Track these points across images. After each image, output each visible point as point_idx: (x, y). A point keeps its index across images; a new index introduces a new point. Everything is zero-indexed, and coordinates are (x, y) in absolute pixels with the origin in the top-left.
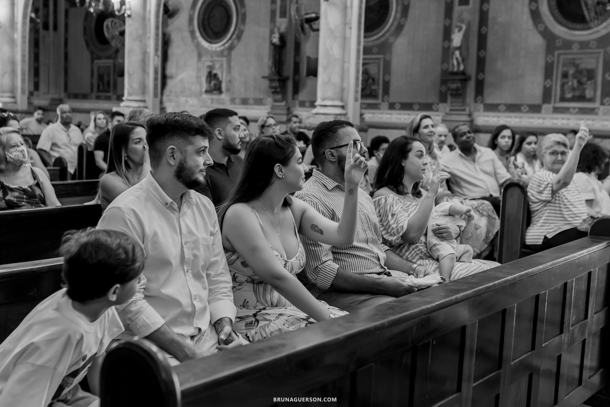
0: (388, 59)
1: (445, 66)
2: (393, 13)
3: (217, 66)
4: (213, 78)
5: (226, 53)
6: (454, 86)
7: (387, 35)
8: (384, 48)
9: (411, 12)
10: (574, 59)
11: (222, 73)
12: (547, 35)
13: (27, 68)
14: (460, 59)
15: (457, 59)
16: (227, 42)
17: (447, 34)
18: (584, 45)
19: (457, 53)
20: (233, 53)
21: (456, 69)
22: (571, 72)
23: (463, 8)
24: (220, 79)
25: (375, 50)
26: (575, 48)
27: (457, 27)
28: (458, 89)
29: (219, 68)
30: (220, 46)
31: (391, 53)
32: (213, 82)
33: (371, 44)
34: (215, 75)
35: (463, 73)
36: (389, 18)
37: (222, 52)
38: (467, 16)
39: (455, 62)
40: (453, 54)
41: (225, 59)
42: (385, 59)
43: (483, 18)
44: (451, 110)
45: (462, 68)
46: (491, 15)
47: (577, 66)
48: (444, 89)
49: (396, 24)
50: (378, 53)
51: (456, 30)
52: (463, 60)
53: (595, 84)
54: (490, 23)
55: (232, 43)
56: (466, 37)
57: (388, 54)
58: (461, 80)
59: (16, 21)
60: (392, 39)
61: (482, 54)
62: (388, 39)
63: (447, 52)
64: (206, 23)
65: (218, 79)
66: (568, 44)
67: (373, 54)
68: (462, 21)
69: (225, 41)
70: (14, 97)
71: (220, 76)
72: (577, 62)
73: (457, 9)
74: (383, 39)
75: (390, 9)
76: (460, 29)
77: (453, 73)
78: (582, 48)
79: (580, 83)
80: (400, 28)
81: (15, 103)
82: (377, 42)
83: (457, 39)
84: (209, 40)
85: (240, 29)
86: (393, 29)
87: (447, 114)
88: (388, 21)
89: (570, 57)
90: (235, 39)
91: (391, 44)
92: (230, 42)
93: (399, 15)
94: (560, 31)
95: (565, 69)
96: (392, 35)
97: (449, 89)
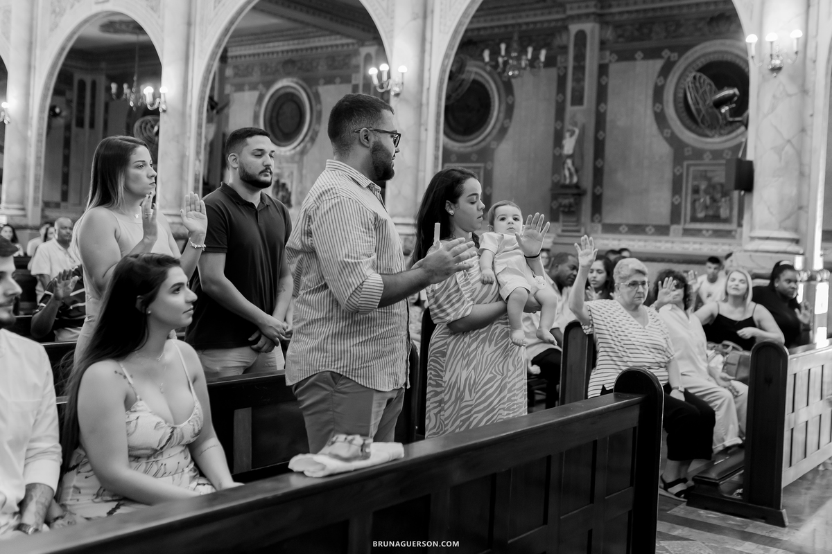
0: (489, 168)
1: (556, 178)
2: (495, 113)
3: (286, 174)
4: (280, 189)
5: (297, 158)
6: (566, 202)
7: (489, 139)
8: (485, 155)
9: (516, 112)
10: (706, 171)
11: (292, 182)
12: (674, 141)
13: (42, 173)
14: (573, 169)
15: (569, 169)
16: (299, 144)
17: (558, 139)
18: (717, 154)
19: (569, 162)
20: (305, 158)
21: (568, 181)
22: (703, 186)
23: (577, 108)
24: (289, 190)
25: (474, 157)
26: (707, 158)
27: (568, 131)
28: (570, 206)
29: (289, 176)
30: (290, 150)
31: (492, 161)
32: (281, 194)
33: (469, 150)
34: (284, 185)
35: (577, 186)
36: (491, 119)
37: (292, 157)
38: (581, 119)
39: (567, 173)
40: (564, 163)
41: (295, 166)
42: (485, 169)
43: (600, 121)
44: (563, 231)
45: (575, 180)
46: (609, 118)
47: (709, 179)
48: (555, 205)
49: (498, 126)
50: (477, 161)
51: (567, 135)
52: (577, 171)
53: (731, 200)
54: (608, 126)
55: (305, 147)
56: (580, 143)
57: (489, 163)
58: (574, 195)
59: (30, 115)
60: (493, 145)
61: (599, 163)
62: (489, 144)
63: (558, 161)
64: (274, 121)
65: (287, 190)
66: (698, 154)
67: (472, 162)
68: (575, 124)
69: (296, 144)
70: (23, 209)
71: (289, 186)
72: (709, 175)
73: (570, 109)
74: (483, 144)
75: (492, 108)
76: (572, 133)
77: (565, 186)
78: (714, 158)
79: (714, 200)
80: (503, 131)
81: (25, 216)
82: (476, 148)
83: (569, 145)
84: (277, 142)
85: (314, 130)
86: (495, 132)
87: (559, 236)
88: (489, 123)
89: (702, 168)
90: (308, 142)
91: (493, 150)
92: (302, 145)
93: (502, 115)
94: (688, 137)
95: (696, 183)
96: (494, 139)
97: (560, 205)
